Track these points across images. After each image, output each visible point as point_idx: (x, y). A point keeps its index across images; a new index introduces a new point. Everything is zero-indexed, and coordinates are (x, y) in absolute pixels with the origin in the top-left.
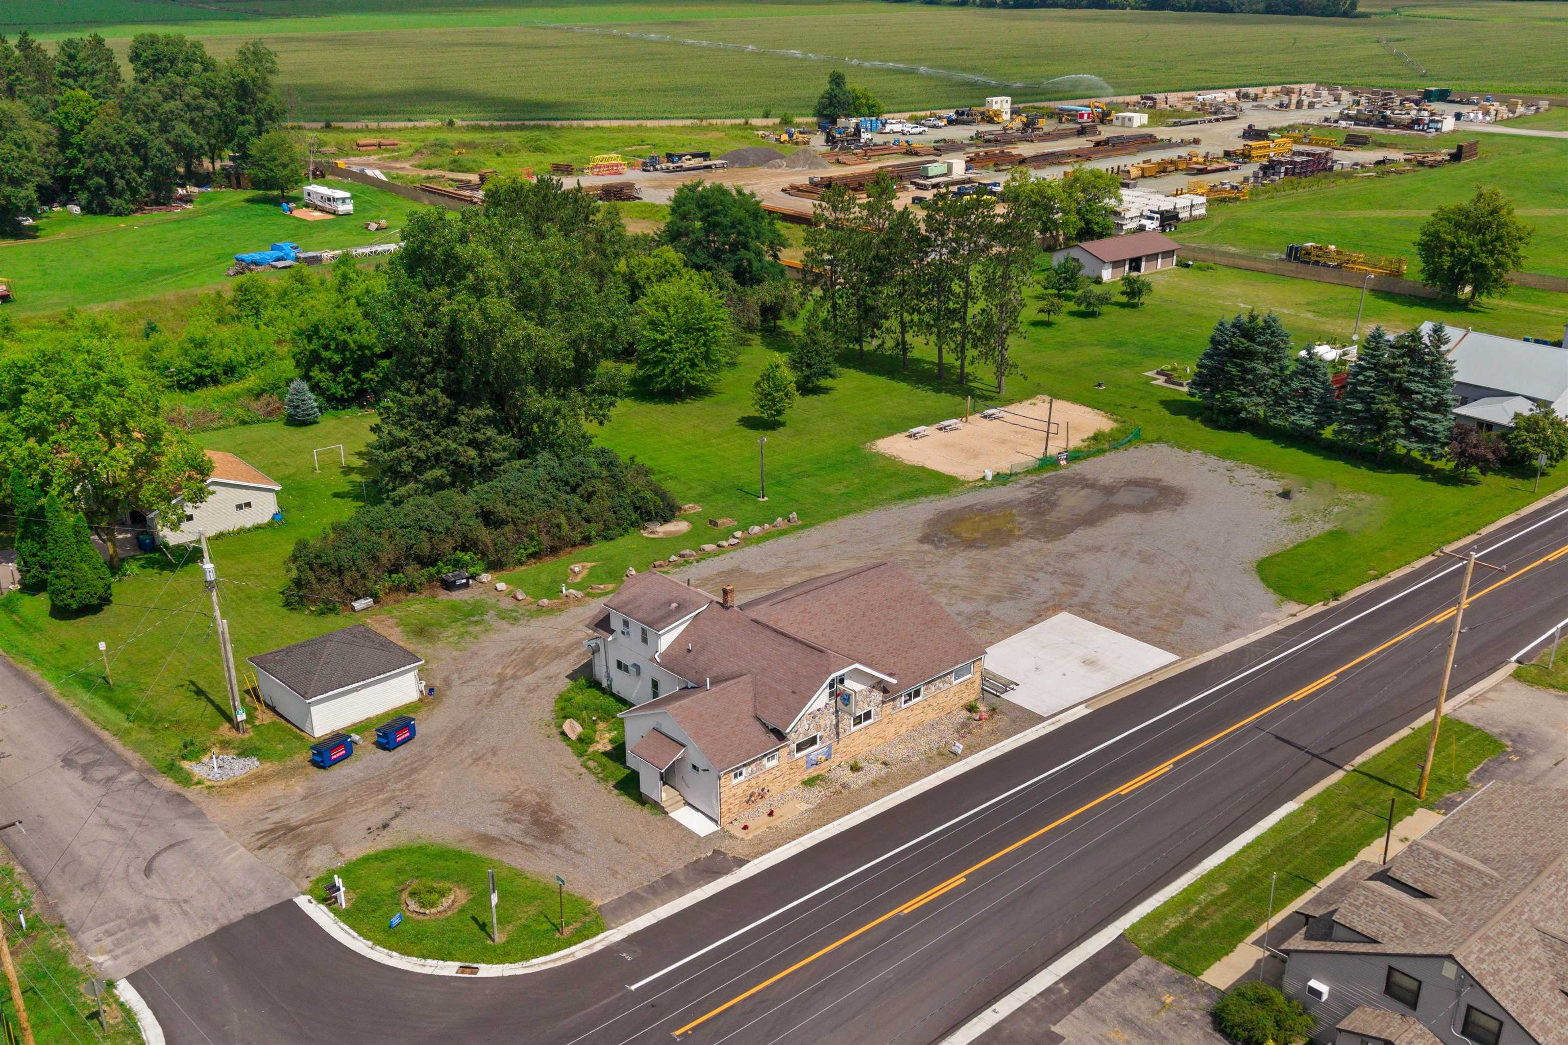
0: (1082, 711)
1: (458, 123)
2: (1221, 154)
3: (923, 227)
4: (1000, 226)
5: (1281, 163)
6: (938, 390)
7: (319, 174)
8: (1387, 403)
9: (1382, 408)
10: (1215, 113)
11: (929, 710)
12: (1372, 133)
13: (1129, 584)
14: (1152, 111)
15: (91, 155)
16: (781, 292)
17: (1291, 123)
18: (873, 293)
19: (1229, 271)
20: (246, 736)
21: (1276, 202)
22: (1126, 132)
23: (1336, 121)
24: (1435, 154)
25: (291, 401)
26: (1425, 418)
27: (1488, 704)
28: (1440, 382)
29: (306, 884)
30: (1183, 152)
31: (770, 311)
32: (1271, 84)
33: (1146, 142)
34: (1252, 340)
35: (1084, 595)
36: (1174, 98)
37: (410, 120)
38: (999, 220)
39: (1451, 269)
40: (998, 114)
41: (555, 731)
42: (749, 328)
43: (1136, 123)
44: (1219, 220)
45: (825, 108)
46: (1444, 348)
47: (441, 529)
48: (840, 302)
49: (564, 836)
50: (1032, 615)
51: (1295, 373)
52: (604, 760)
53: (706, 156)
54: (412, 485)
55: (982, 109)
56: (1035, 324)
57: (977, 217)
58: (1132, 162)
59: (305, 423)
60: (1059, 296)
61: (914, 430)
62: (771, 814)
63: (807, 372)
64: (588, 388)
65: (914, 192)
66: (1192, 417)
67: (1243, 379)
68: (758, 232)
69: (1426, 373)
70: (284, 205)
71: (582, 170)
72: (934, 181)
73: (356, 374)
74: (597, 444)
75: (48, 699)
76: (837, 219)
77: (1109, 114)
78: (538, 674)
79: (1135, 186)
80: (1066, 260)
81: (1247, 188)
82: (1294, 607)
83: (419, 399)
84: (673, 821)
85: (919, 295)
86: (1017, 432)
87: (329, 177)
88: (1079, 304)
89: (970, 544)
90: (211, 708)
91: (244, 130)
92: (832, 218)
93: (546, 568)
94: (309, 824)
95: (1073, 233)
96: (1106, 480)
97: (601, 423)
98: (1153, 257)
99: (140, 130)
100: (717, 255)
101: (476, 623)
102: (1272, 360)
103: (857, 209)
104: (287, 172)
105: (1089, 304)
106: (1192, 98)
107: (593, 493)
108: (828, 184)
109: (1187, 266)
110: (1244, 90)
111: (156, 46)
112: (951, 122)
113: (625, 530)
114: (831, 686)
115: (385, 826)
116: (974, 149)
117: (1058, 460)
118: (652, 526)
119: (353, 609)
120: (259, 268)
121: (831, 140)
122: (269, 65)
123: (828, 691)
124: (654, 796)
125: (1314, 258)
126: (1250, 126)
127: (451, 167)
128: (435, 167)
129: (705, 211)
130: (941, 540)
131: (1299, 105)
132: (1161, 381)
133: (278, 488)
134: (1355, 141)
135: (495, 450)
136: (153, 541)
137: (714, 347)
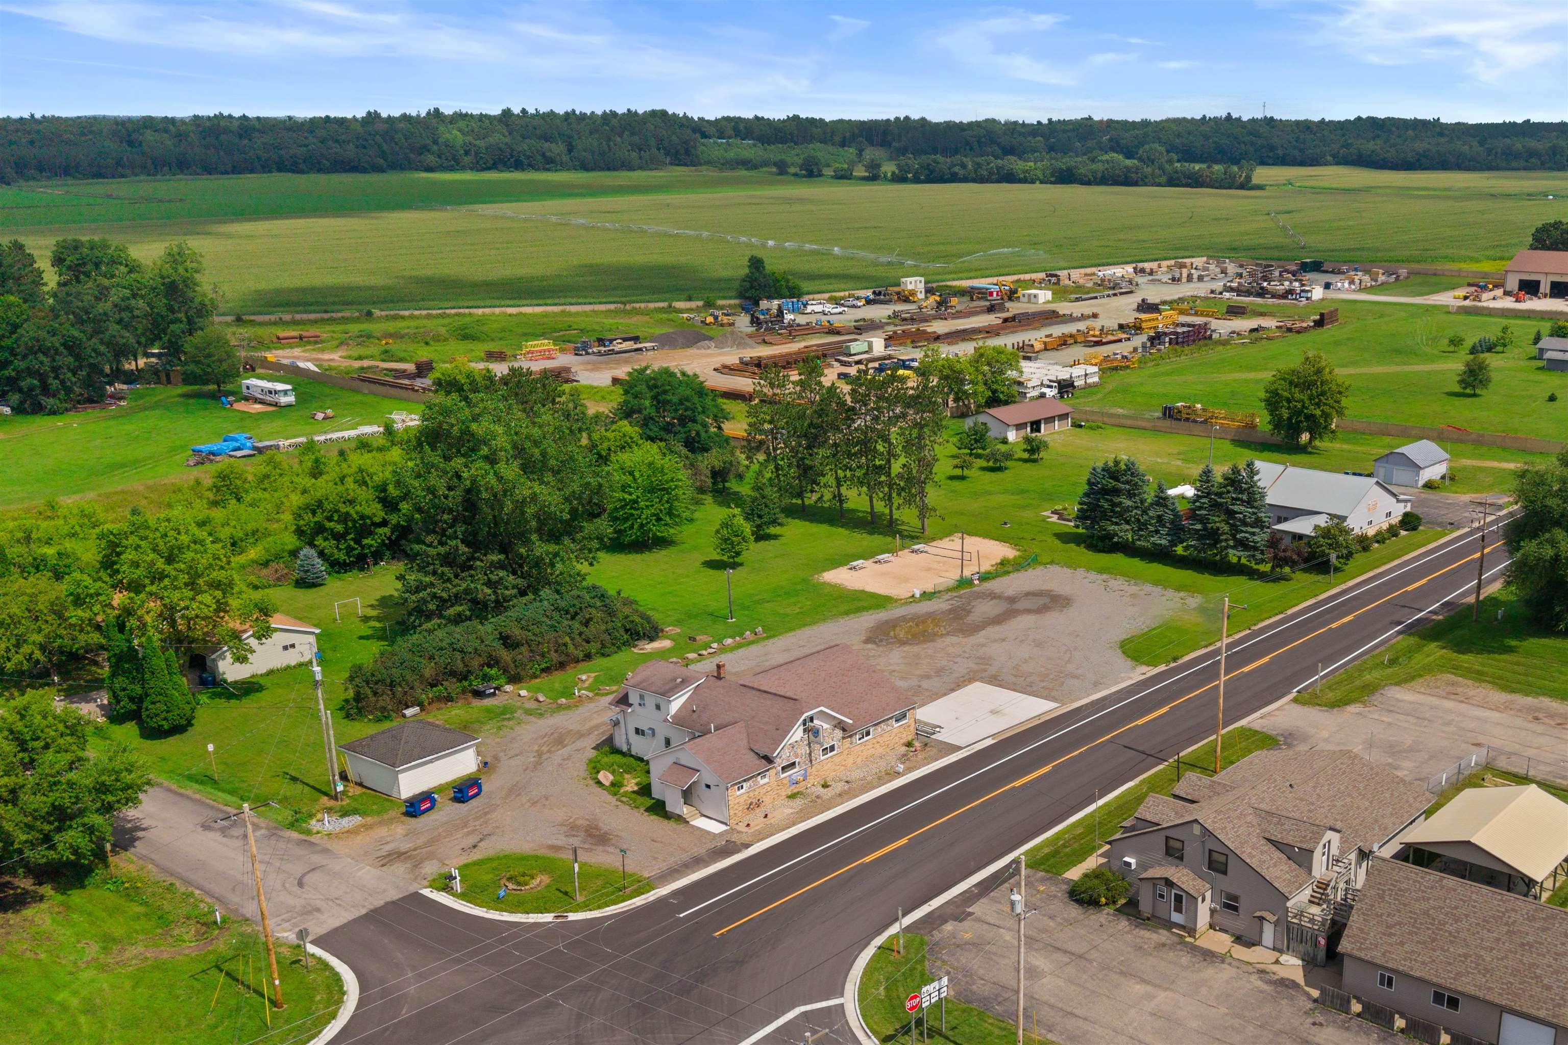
0: (989, 742)
1: (377, 312)
2: (1116, 327)
3: (848, 399)
4: (911, 396)
5: (1166, 334)
6: (871, 533)
7: (251, 368)
8: (1219, 522)
9: (1215, 526)
10: (1114, 288)
11: (877, 746)
12: (1251, 303)
13: (1026, 661)
14: (1056, 287)
15: (25, 357)
16: (727, 458)
17: (1181, 295)
18: (811, 455)
19: (1116, 429)
20: (344, 803)
21: (1161, 369)
22: (1031, 308)
23: (1221, 293)
24: (1303, 321)
25: (302, 566)
26: (1246, 532)
27: (1272, 719)
28: (1256, 504)
29: (426, 883)
30: (1082, 326)
31: (719, 474)
32: (1165, 259)
33: (1050, 317)
34: (1117, 480)
35: (992, 670)
36: (1076, 274)
37: (326, 312)
38: (911, 392)
39: (1289, 419)
40: (913, 293)
41: (591, 782)
42: (701, 490)
43: (1041, 300)
44: (1110, 387)
45: (746, 291)
46: (1256, 478)
47: (470, 650)
48: (781, 463)
49: (613, 842)
50: (952, 686)
51: (1151, 505)
52: (634, 796)
53: (636, 339)
54: (436, 621)
55: (896, 289)
56: (952, 478)
57: (893, 390)
58: (1035, 337)
59: (314, 585)
60: (971, 455)
61: (854, 563)
62: (766, 816)
63: (758, 522)
64: (579, 536)
65: (838, 368)
66: (1078, 545)
67: (1113, 511)
68: (703, 408)
69: (1245, 498)
70: (223, 399)
71: (515, 356)
72: (857, 358)
73: (357, 541)
74: (589, 581)
75: (169, 790)
76: (774, 394)
77: (1016, 291)
78: (569, 748)
79: (1036, 359)
80: (975, 424)
81: (1137, 356)
82: (1144, 669)
83: (442, 550)
84: (693, 826)
85: (850, 455)
86: (939, 562)
87: (259, 371)
88: (988, 461)
89: (903, 643)
90: (307, 789)
91: (175, 328)
92: (770, 393)
93: (558, 679)
94: (415, 850)
95: (982, 401)
96: (1010, 592)
97: (591, 564)
98: (1050, 420)
99: (76, 333)
100: (668, 428)
101: (509, 719)
102: (1135, 495)
103: (791, 386)
104: (225, 366)
105: (996, 460)
106: (1094, 274)
107: (591, 619)
108: (758, 363)
109: (1081, 426)
110: (1140, 265)
111: (80, 250)
112: (869, 302)
113: (619, 648)
114: (804, 724)
115: (475, 847)
116: (891, 328)
117: (972, 580)
118: (641, 643)
119: (404, 716)
120: (218, 458)
121: (755, 321)
122: (194, 265)
123: (802, 728)
124: (678, 812)
125: (1185, 416)
126: (1143, 300)
127: (383, 357)
128: (366, 358)
129: (655, 391)
130: (881, 641)
131: (1190, 278)
132: (1055, 518)
133: (317, 631)
134: (1235, 311)
135: (506, 588)
136: (214, 677)
137: (676, 503)
